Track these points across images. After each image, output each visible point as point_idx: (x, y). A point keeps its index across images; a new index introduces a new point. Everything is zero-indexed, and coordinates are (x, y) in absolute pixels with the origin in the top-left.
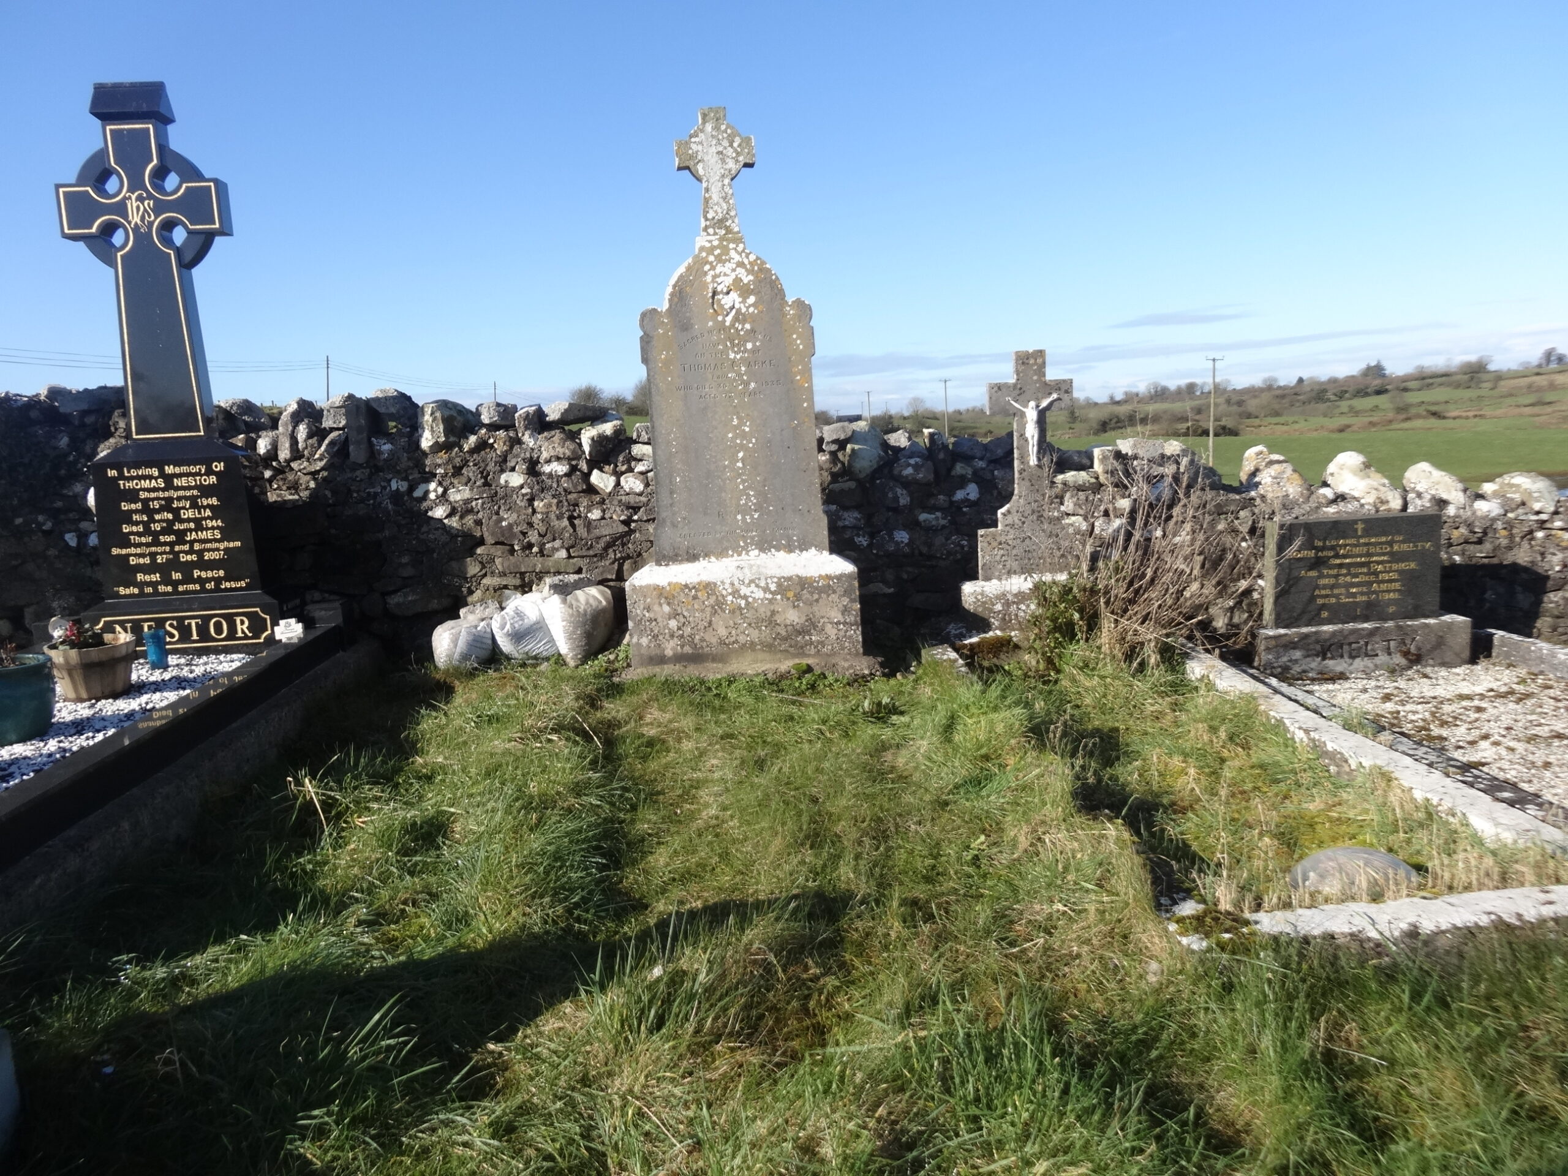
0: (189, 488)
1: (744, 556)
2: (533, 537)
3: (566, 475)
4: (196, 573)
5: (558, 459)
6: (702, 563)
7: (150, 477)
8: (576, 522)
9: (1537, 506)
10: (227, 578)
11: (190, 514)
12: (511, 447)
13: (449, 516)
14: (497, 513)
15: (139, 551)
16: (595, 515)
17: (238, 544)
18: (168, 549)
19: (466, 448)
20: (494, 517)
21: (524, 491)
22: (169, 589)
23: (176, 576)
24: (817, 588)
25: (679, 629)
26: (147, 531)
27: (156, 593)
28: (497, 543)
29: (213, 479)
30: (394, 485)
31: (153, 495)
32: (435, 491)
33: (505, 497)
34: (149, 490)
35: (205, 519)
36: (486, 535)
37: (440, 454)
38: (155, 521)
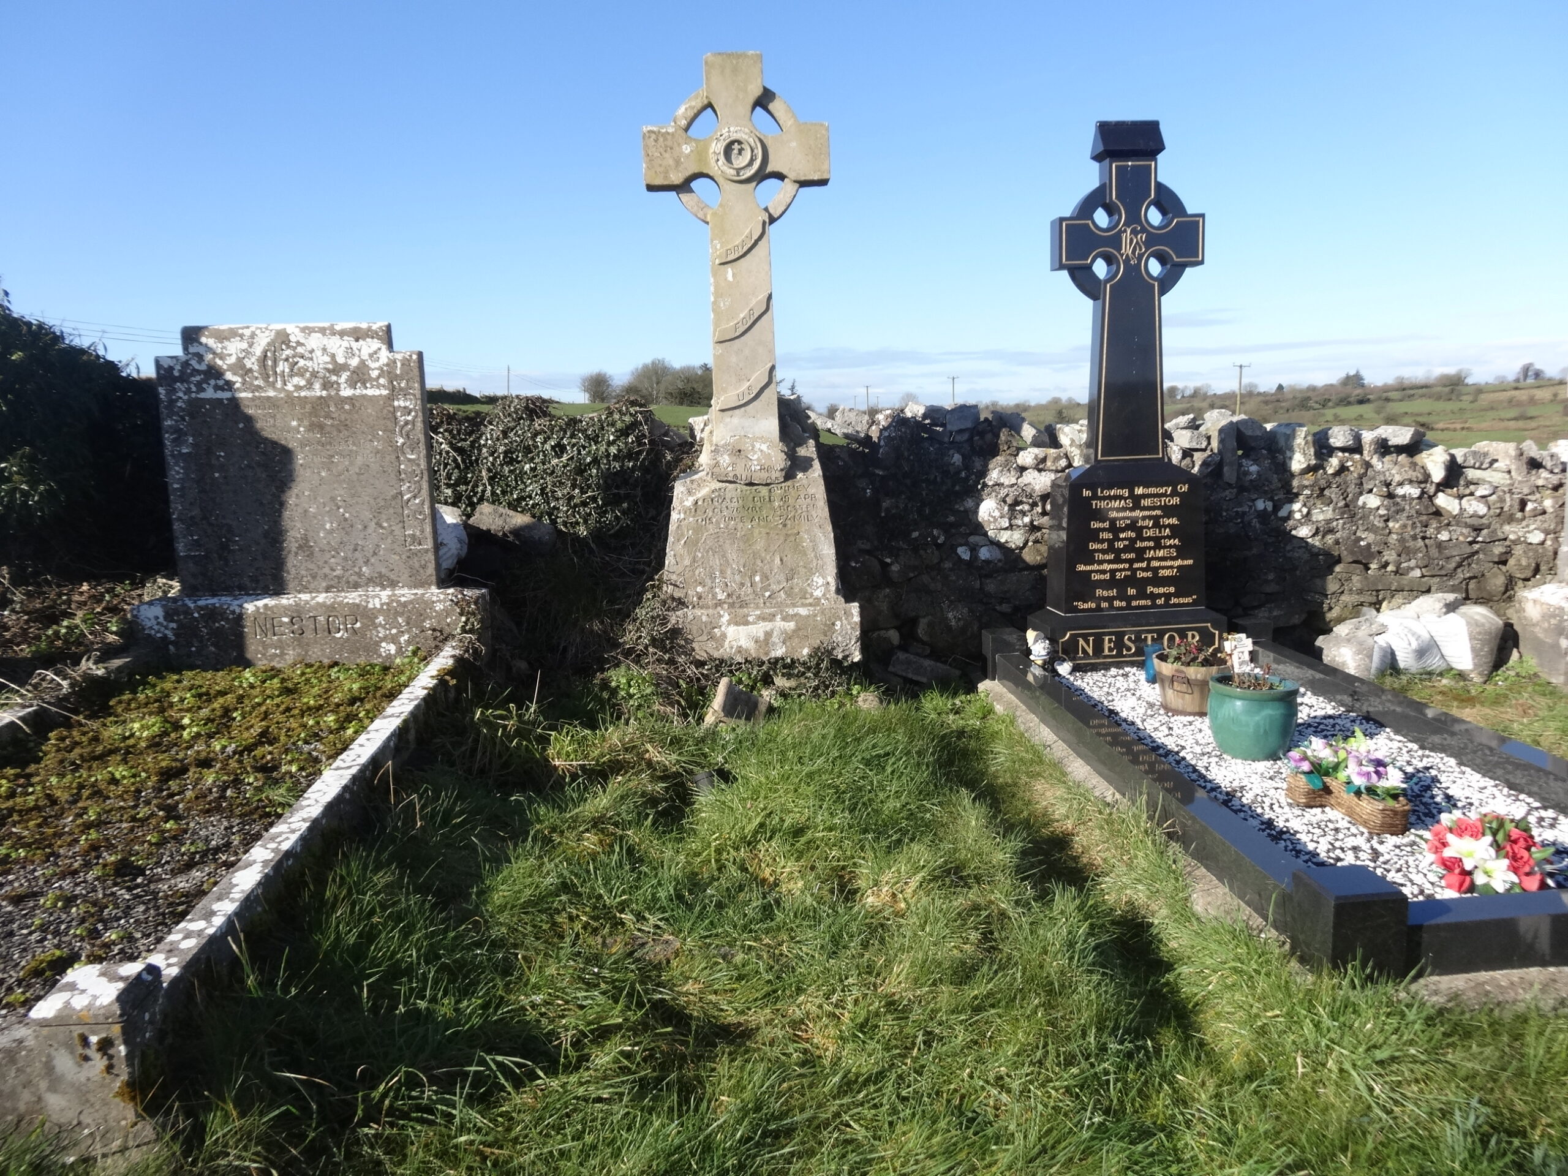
0: (1153, 508)
2: (1389, 556)
3: (1417, 497)
4: (1150, 589)
5: (1411, 482)
7: (1120, 498)
8: (1428, 542)
10: (1176, 595)
11: (1150, 533)
12: (1367, 471)
13: (1314, 535)
14: (1355, 534)
15: (1102, 567)
16: (1444, 536)
17: (1190, 562)
18: (1127, 566)
19: (1330, 471)
20: (1353, 537)
21: (1380, 512)
22: (1124, 604)
23: (1131, 592)
26: (1111, 549)
27: (1111, 607)
28: (1355, 562)
29: (1176, 501)
30: (1260, 505)
31: (1121, 515)
32: (1300, 511)
34: (1118, 510)
35: (1164, 538)
36: (1344, 554)
37: (1306, 476)
38: (1120, 540)
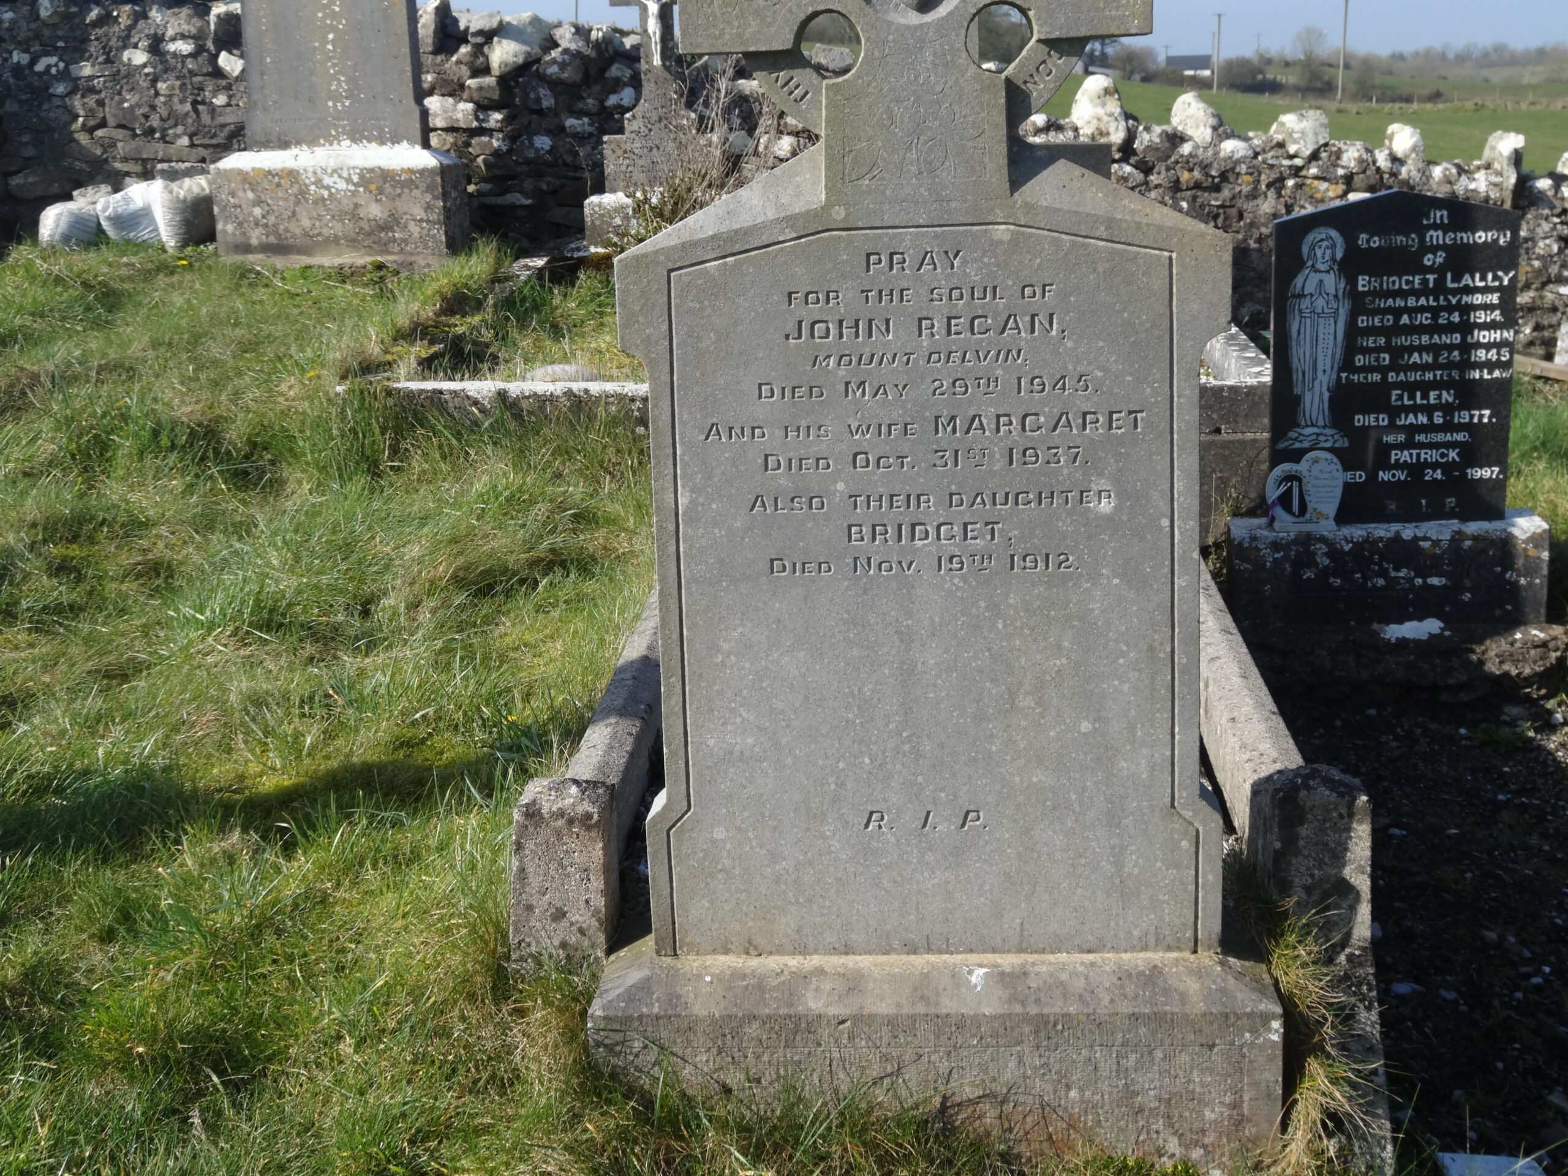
1: (335, 146)
2: (155, 121)
3: (190, 55)
5: (184, 37)
6: (294, 151)
8: (200, 107)
9: (1292, 149)
12: (136, 22)
13: (70, 93)
14: (120, 93)
16: (220, 100)
19: (88, 20)
20: (117, 98)
21: (147, 70)
24: (399, 182)
25: (263, 217)
28: (119, 126)
30: (17, 57)
32: (57, 65)
33: (128, 76)
36: (108, 116)
37: (60, 25)
